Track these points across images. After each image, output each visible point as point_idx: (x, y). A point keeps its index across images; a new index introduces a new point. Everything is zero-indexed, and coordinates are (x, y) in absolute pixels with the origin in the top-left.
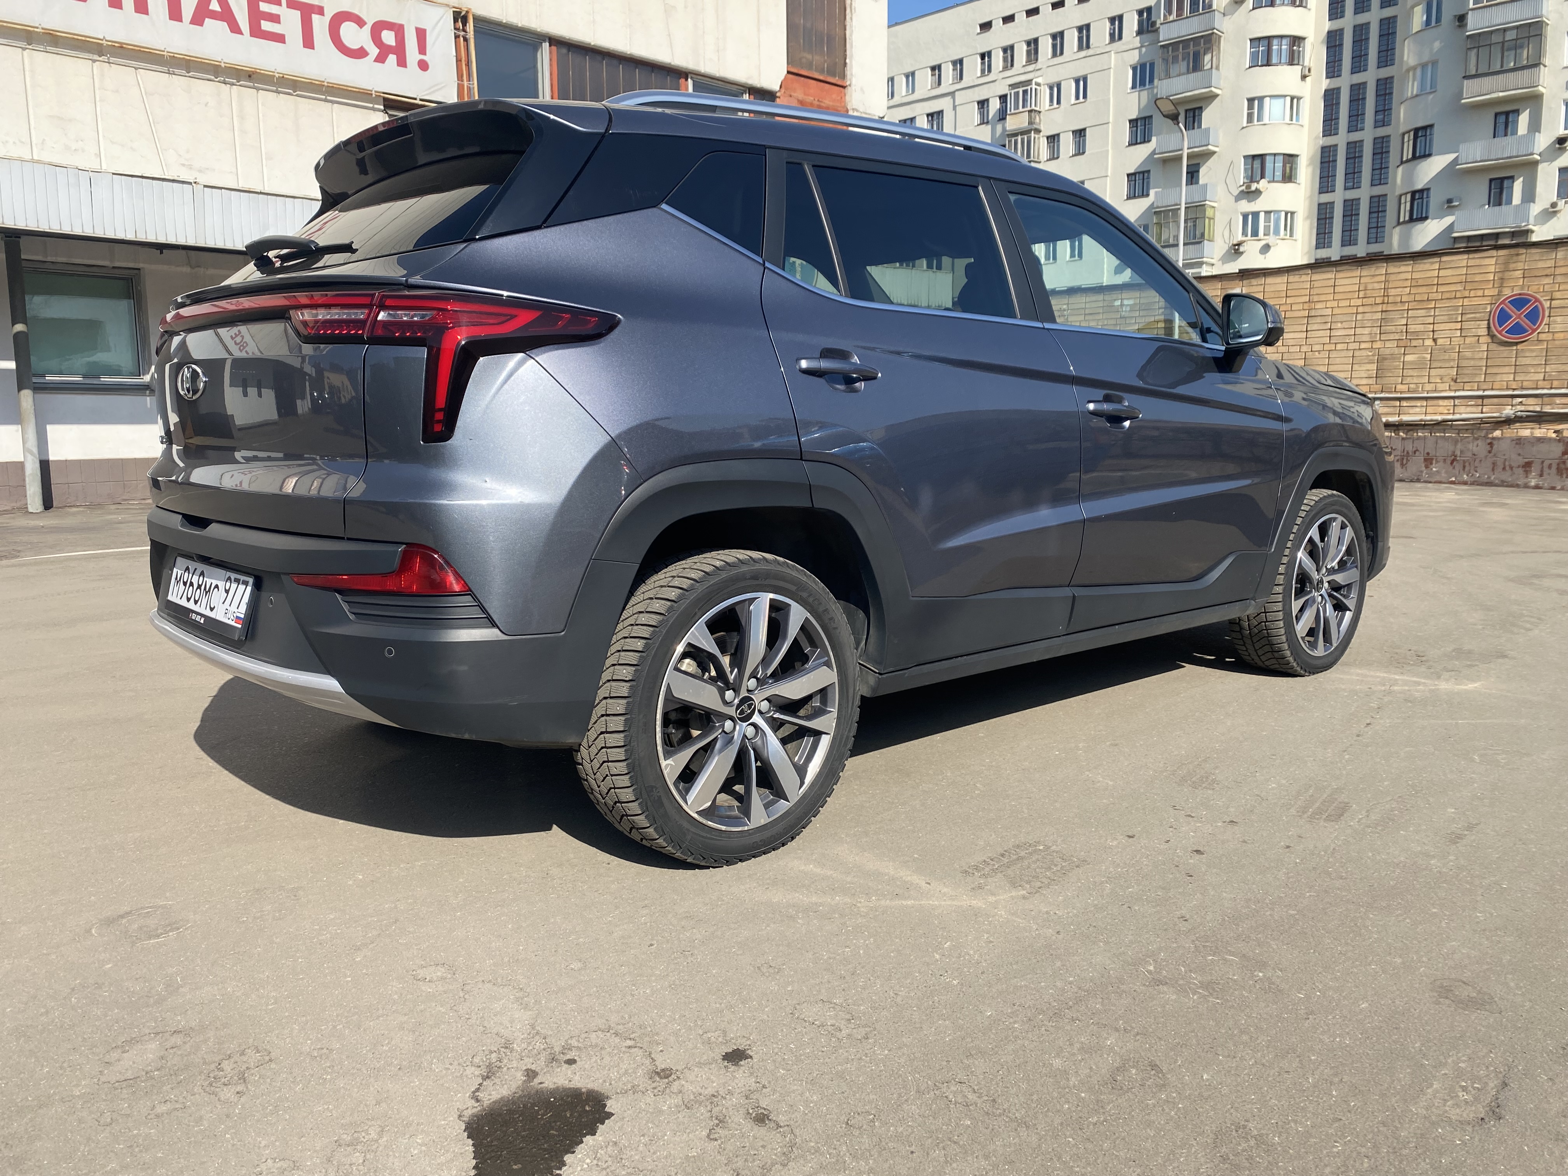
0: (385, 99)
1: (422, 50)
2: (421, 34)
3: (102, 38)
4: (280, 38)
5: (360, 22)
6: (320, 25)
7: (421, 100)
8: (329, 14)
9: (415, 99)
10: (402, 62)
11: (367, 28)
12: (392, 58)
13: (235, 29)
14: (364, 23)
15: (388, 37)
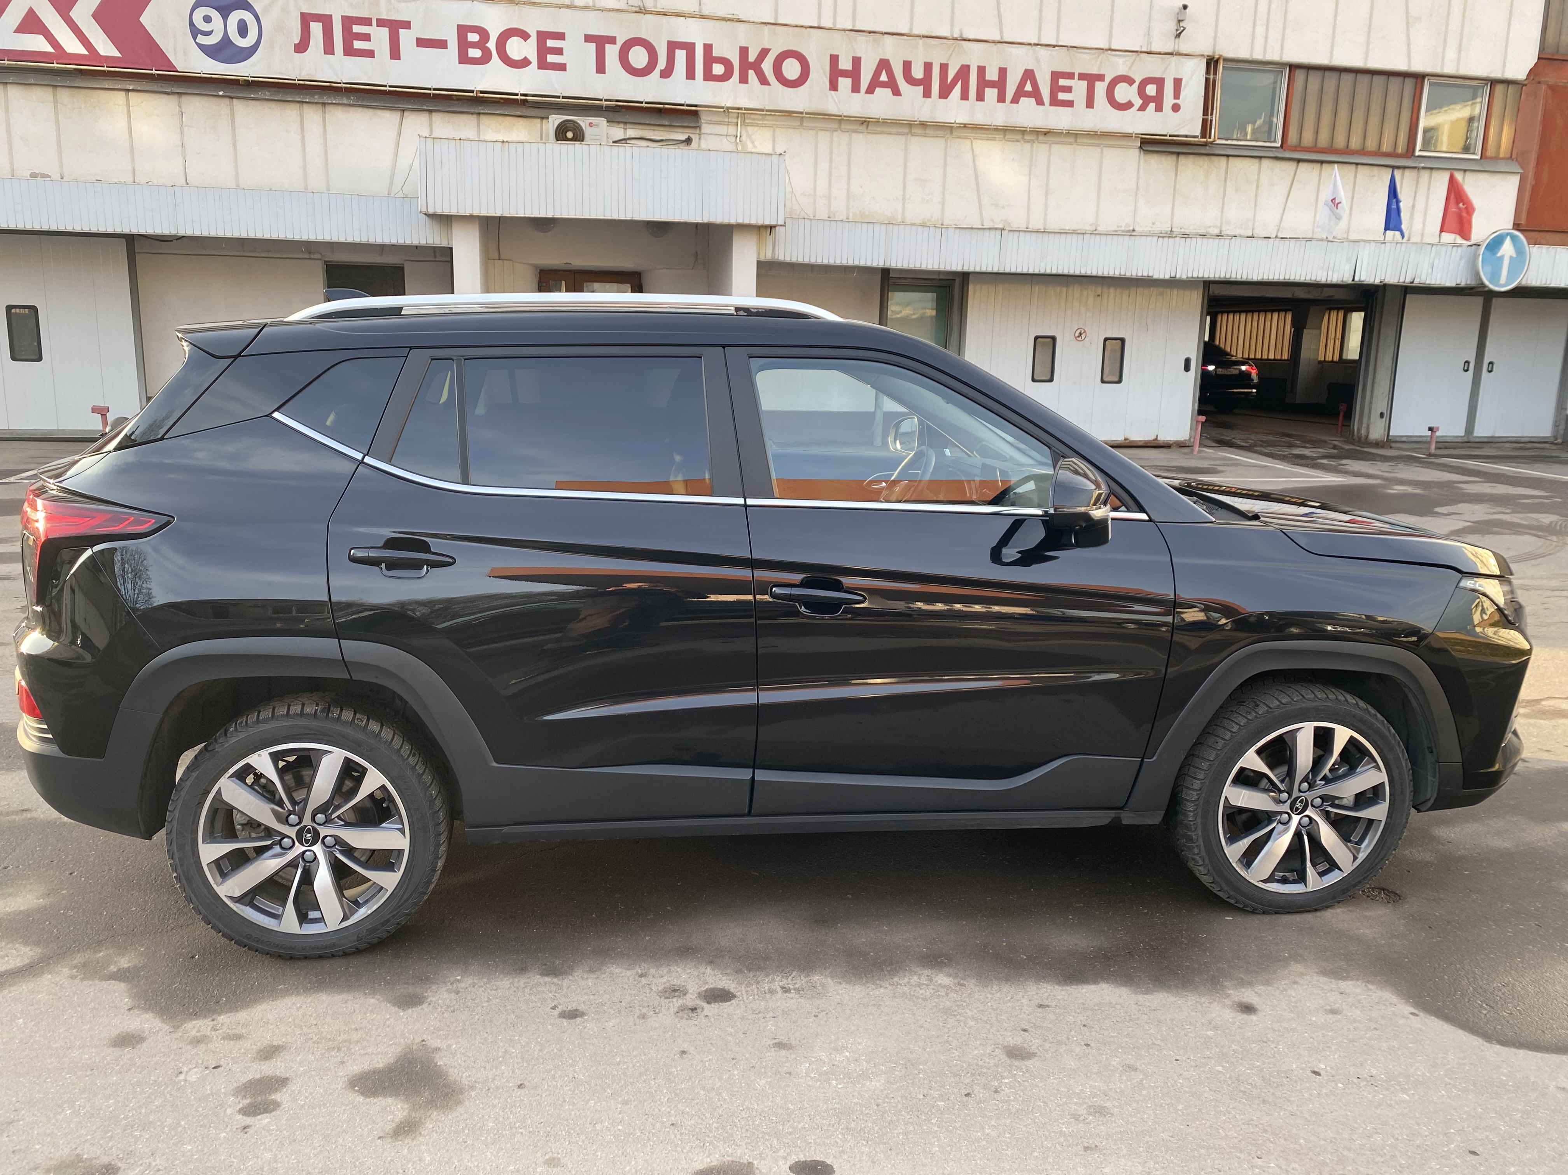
0: (1141, 138)
1: (1177, 95)
2: (1178, 83)
3: (953, 121)
4: (1070, 104)
5: (1130, 81)
6: (1101, 88)
7: (1170, 136)
8: (1108, 79)
9: (1165, 136)
10: (1159, 109)
11: (1135, 86)
12: (1152, 106)
13: (1040, 102)
14: (1134, 82)
15: (1151, 90)
